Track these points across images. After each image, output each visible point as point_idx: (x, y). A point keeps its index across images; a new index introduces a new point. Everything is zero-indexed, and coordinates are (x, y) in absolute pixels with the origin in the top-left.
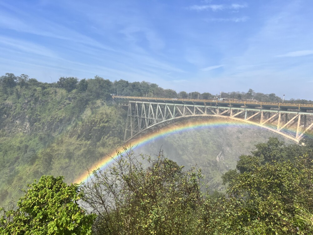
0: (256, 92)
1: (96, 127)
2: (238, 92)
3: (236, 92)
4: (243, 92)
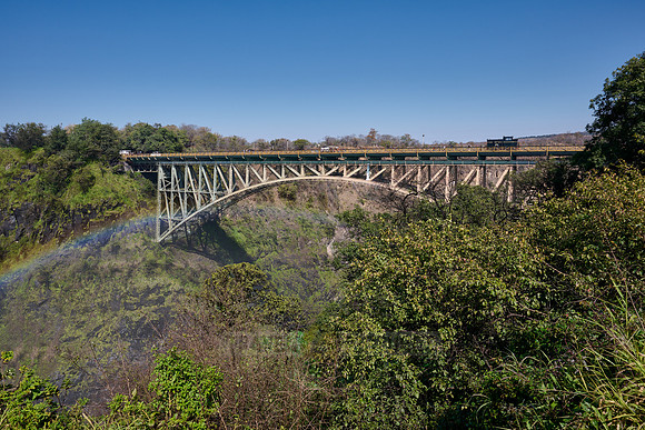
2: (354, 135)
4: (361, 136)
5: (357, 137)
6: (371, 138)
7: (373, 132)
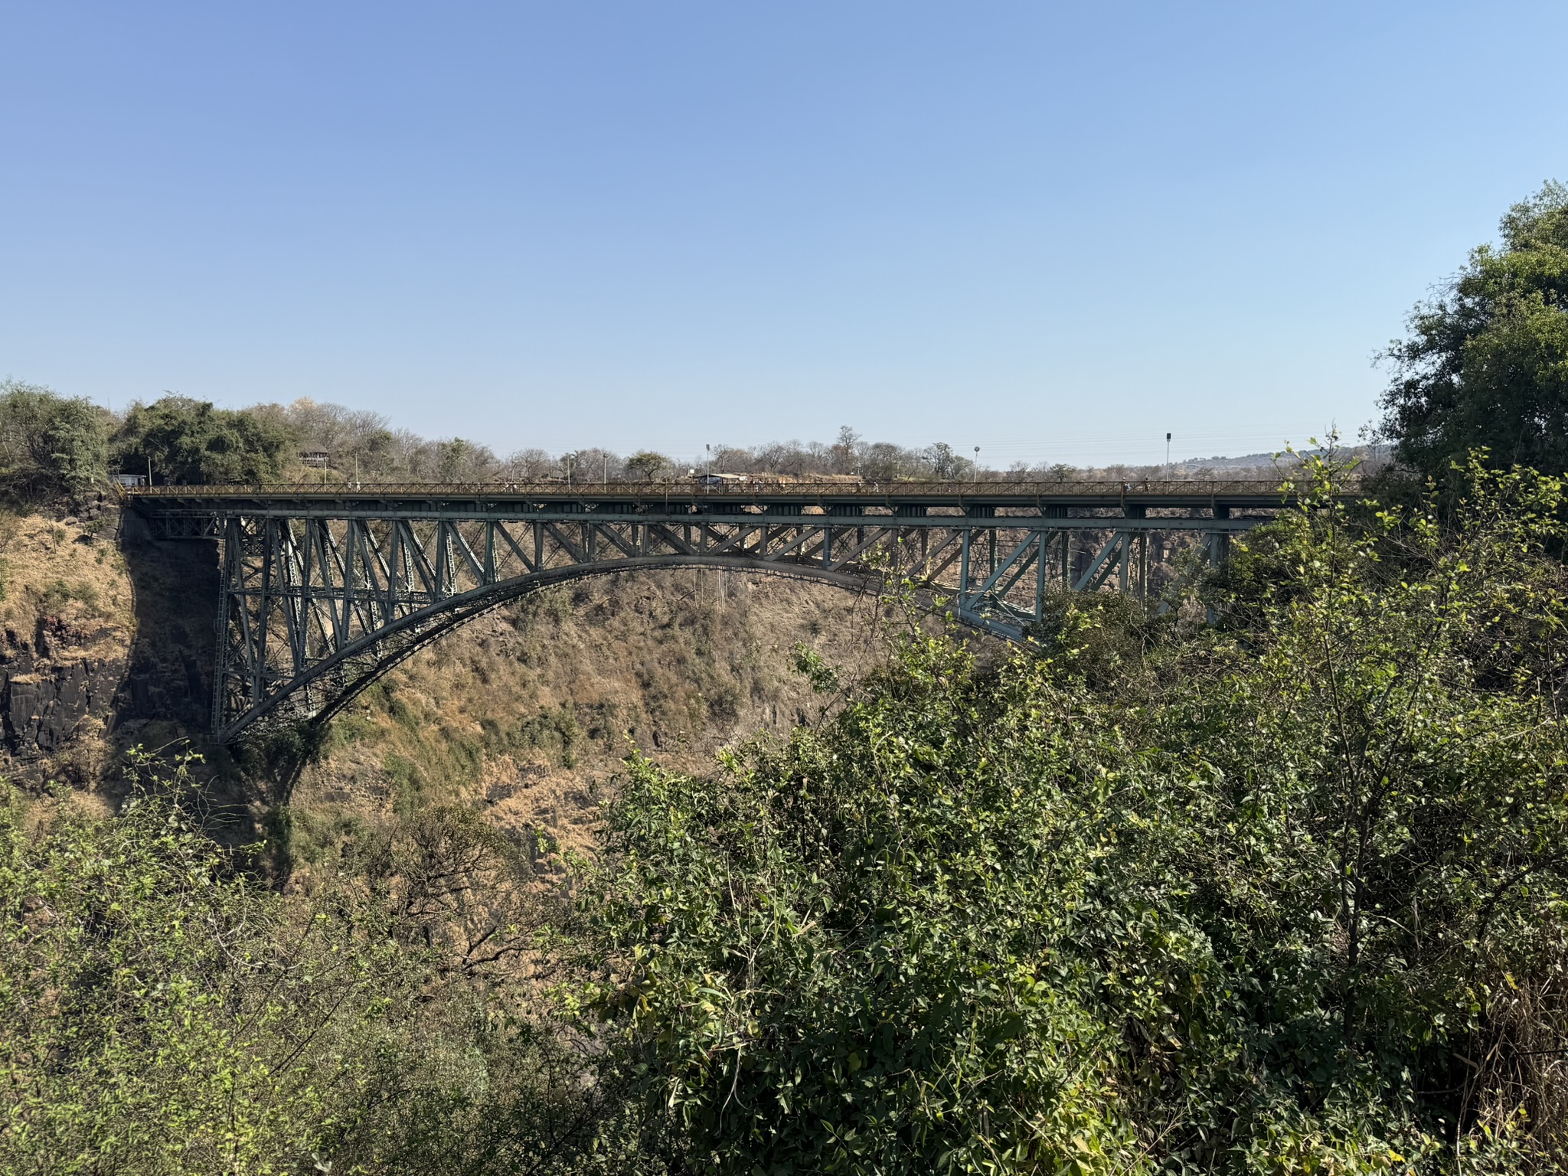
0: (872, 443)
1: (26, 672)
2: (795, 443)
3: (782, 443)
4: (814, 445)
5: (805, 449)
6: (841, 457)
7: (847, 437)
